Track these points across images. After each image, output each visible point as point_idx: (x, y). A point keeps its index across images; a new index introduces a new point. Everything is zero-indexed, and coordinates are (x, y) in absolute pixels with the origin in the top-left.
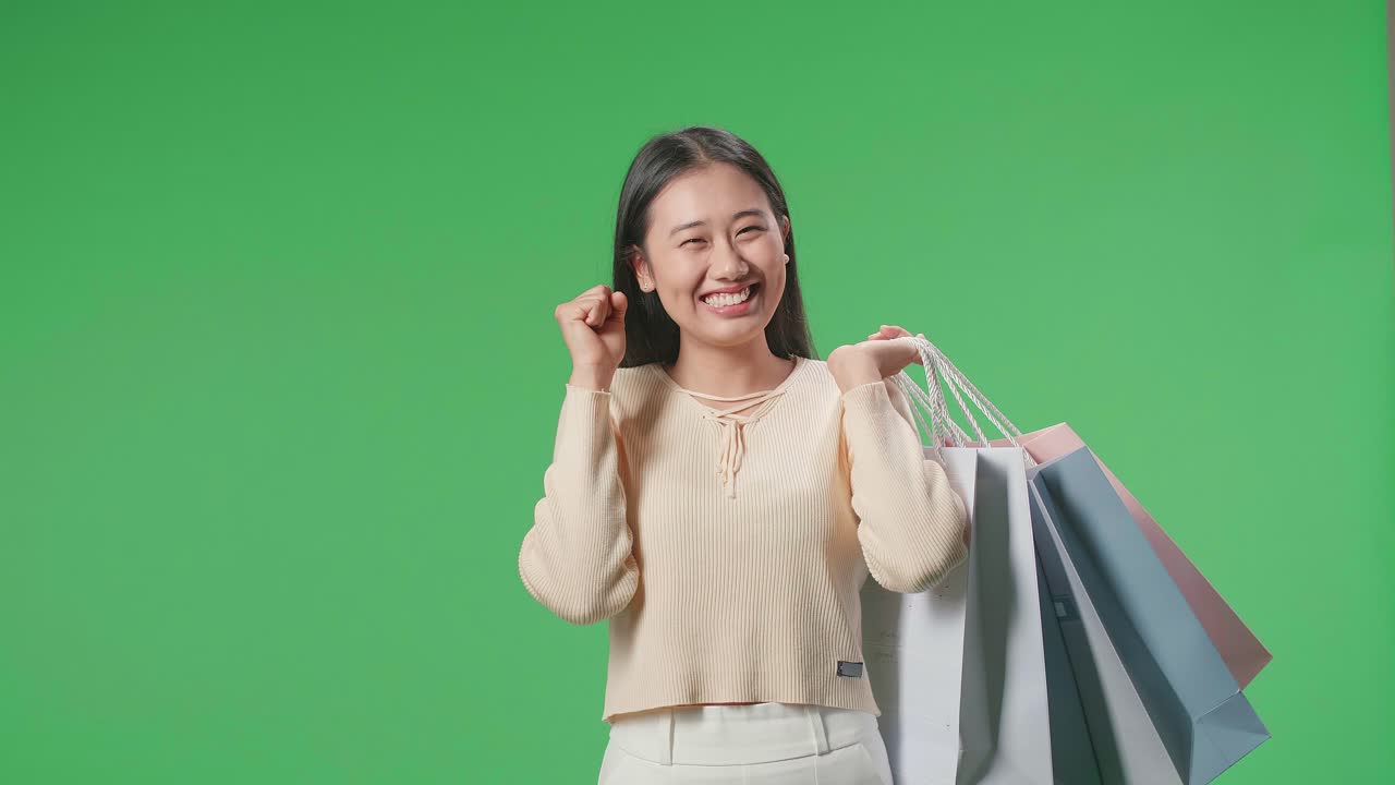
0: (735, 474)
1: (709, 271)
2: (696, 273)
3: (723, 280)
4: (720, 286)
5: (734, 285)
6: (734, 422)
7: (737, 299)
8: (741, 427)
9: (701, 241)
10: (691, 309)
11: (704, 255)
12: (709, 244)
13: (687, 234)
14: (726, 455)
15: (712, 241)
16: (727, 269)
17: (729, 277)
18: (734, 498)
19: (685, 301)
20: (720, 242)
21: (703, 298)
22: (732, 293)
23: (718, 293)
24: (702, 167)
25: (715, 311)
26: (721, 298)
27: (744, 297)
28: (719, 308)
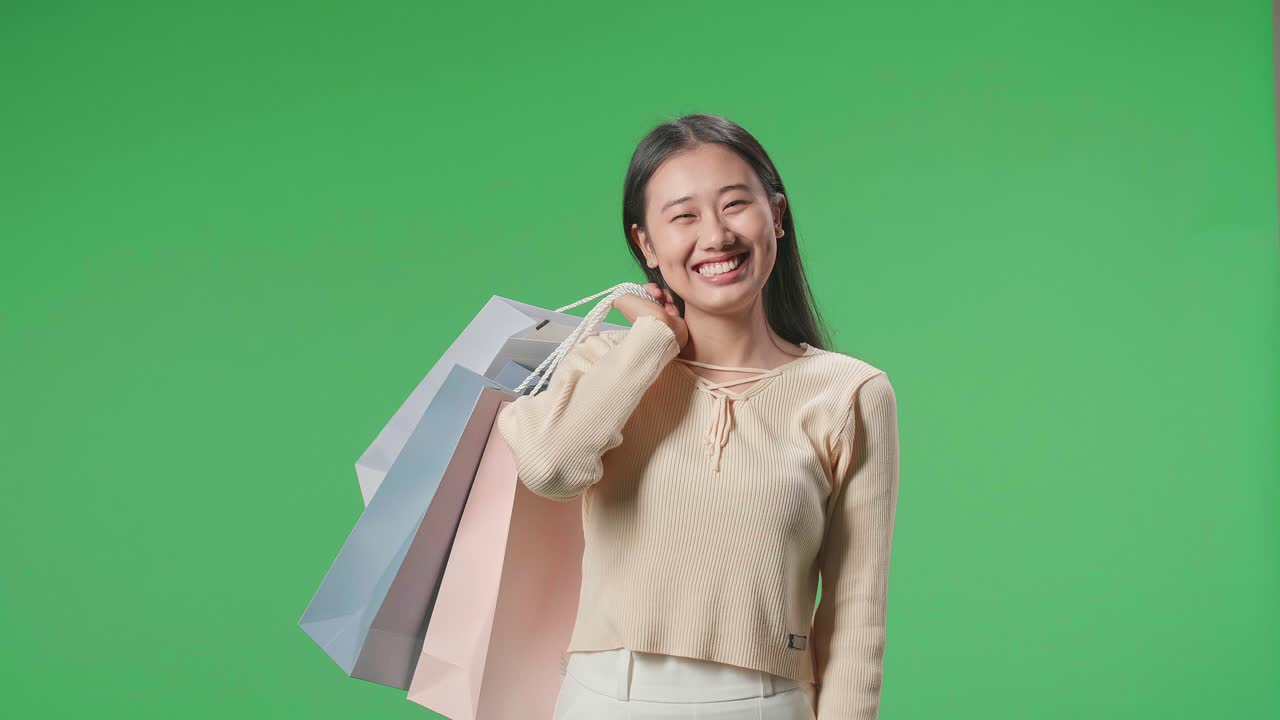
0: (722, 448)
1: (698, 243)
2: (687, 245)
3: (710, 249)
4: (711, 255)
5: (721, 254)
6: (724, 396)
7: (727, 266)
8: (731, 403)
9: (690, 216)
10: (684, 278)
11: (694, 228)
12: (698, 218)
13: (679, 209)
14: (714, 428)
15: (700, 215)
16: (713, 239)
17: (715, 246)
18: (719, 471)
19: (679, 270)
20: (707, 215)
21: (697, 268)
22: (721, 261)
23: (708, 262)
24: (692, 148)
25: (707, 280)
26: (712, 267)
27: (731, 265)
28: (710, 278)
